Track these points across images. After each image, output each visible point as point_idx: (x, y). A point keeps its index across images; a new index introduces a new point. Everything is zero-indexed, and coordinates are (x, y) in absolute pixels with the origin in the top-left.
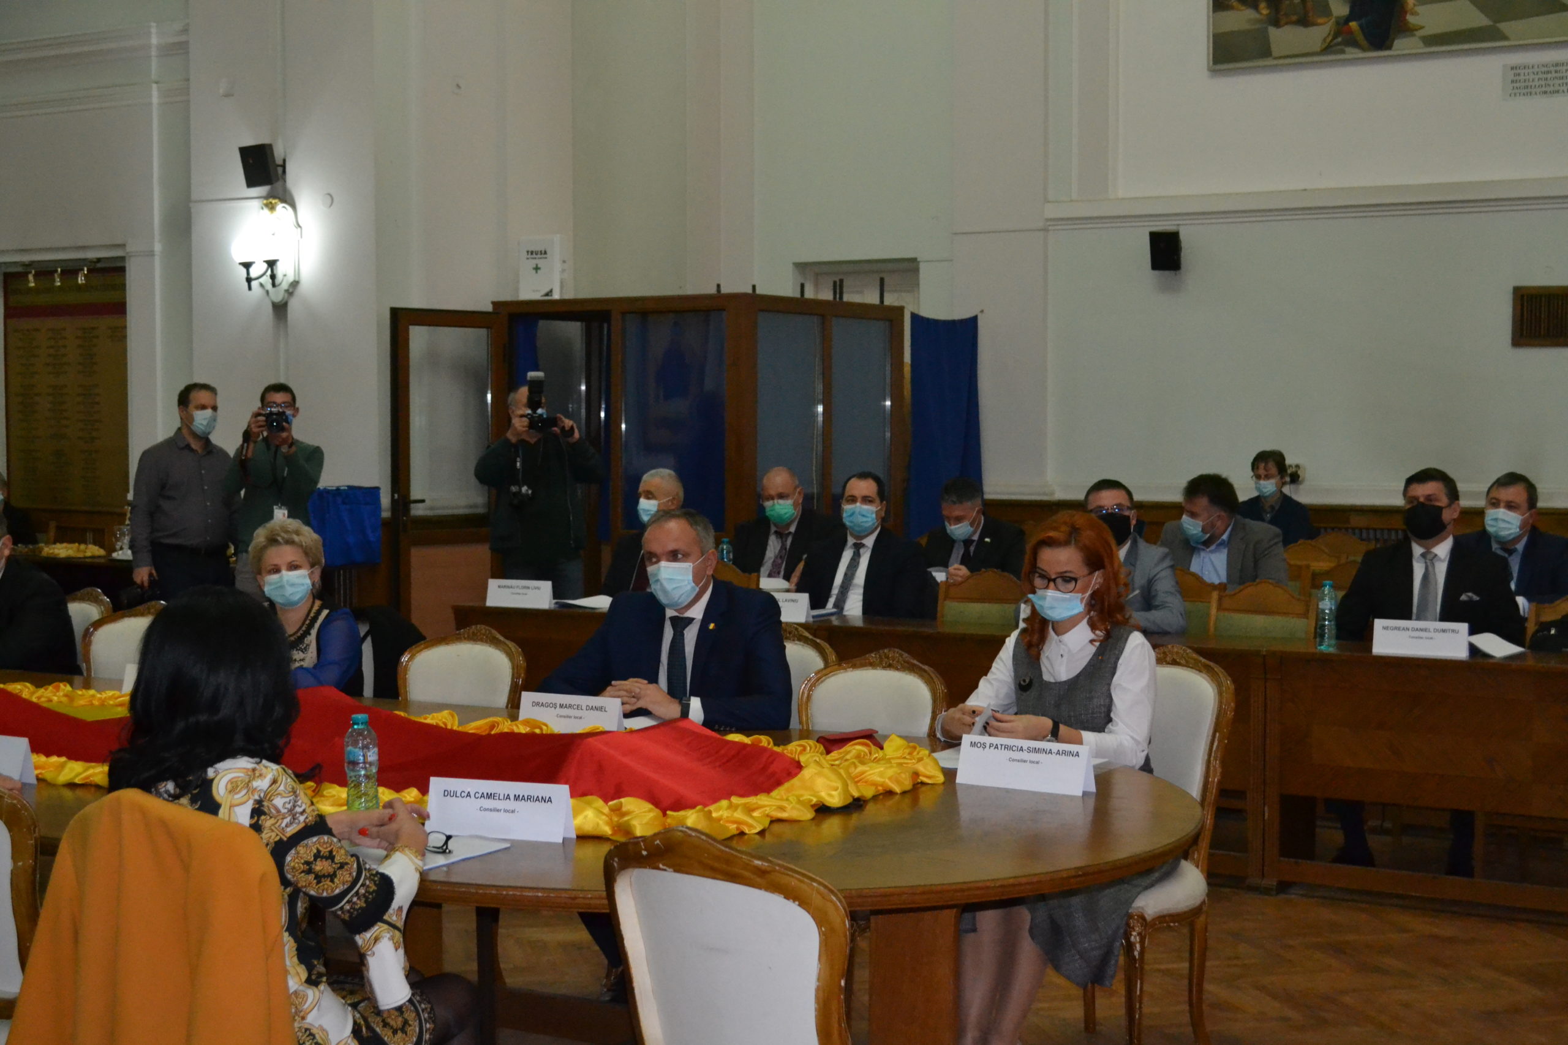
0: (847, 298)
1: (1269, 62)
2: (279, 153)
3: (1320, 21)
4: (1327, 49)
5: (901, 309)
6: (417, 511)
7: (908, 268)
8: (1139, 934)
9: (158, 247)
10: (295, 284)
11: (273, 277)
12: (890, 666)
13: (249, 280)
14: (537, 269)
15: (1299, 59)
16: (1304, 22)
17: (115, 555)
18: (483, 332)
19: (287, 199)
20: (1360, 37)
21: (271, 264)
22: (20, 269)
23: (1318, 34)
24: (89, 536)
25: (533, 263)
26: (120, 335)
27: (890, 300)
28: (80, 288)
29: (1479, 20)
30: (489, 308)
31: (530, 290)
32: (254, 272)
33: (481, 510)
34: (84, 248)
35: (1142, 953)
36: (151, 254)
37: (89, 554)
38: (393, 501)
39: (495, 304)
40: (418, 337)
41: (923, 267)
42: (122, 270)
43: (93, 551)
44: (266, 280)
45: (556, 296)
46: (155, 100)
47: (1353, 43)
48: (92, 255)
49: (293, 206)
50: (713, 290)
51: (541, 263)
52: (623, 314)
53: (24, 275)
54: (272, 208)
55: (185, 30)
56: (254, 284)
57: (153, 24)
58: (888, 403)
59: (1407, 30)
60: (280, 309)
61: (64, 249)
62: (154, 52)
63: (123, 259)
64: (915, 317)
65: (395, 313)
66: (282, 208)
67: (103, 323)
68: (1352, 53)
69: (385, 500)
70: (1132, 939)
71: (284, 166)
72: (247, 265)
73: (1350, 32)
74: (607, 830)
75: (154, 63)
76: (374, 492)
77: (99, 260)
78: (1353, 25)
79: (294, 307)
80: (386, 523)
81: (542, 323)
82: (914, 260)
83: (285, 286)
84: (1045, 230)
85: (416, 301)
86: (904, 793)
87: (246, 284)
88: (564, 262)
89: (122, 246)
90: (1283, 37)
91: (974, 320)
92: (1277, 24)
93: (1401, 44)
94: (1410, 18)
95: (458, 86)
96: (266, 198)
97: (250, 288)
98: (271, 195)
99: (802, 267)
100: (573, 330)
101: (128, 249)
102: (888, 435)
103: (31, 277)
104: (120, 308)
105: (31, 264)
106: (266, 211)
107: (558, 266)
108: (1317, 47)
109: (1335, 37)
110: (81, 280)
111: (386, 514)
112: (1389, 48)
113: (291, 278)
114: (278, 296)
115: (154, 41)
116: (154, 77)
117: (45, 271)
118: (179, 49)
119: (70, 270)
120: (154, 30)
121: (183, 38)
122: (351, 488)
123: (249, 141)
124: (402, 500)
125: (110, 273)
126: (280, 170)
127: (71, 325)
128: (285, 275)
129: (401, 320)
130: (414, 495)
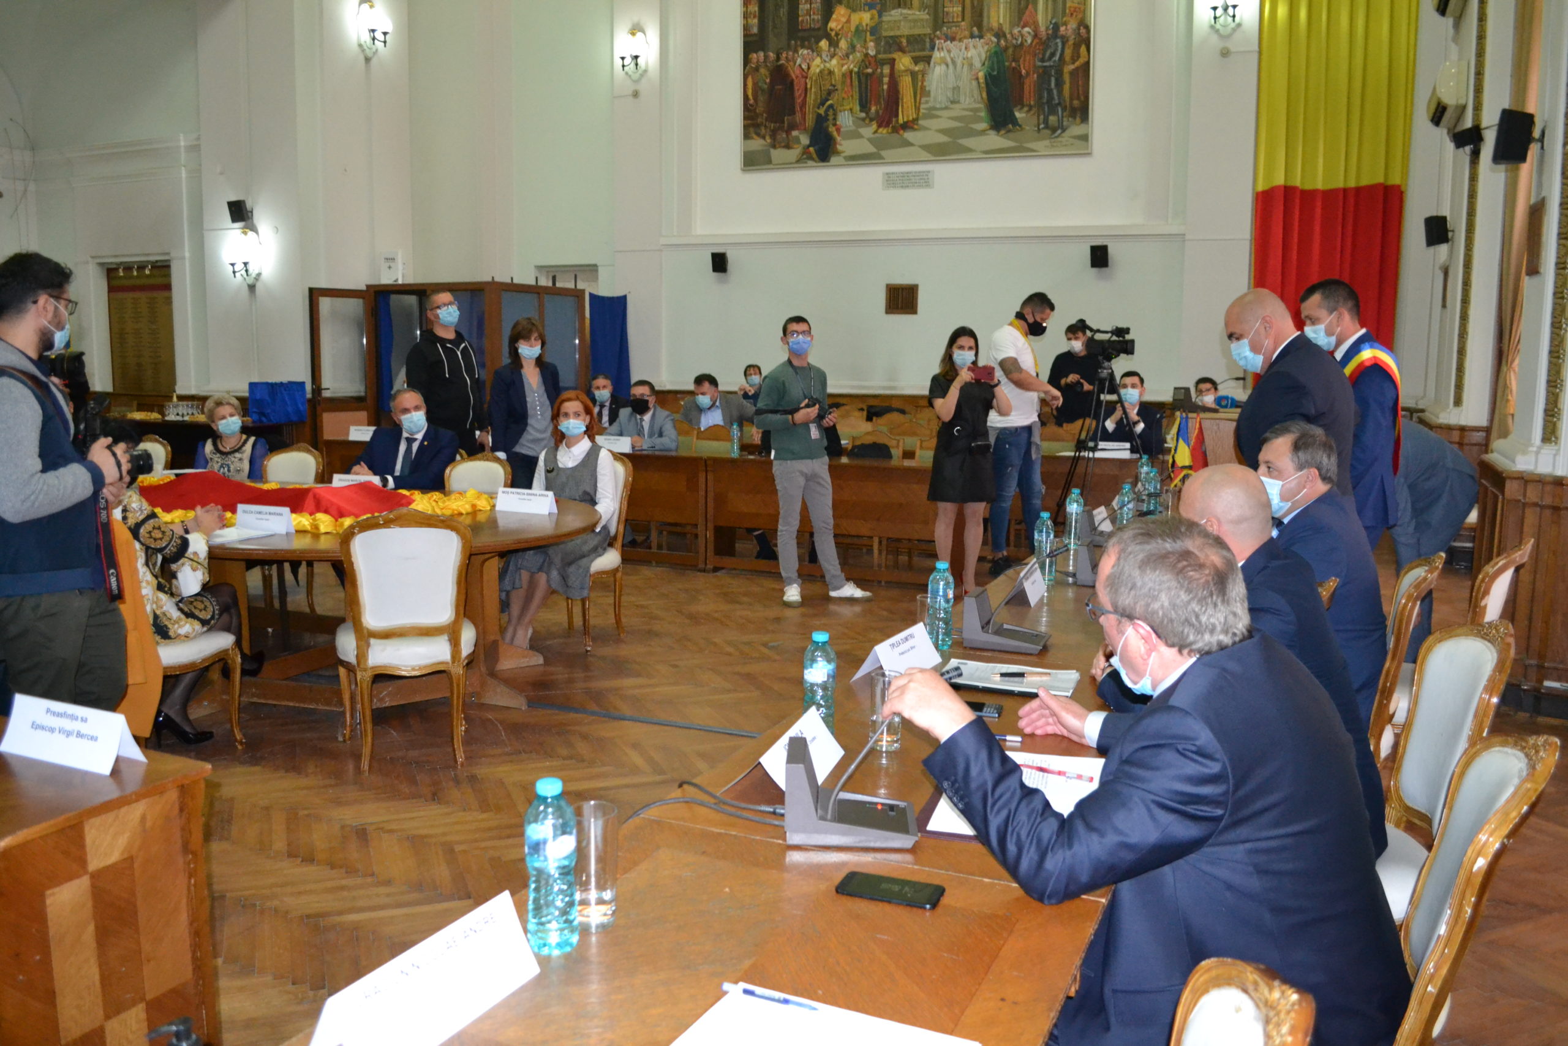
0: (559, 285)
1: (771, 166)
2: (249, 206)
3: (795, 146)
4: (798, 161)
5: (583, 291)
6: (326, 394)
7: (591, 270)
9: (187, 255)
10: (259, 275)
11: (247, 271)
12: (487, 460)
13: (234, 272)
14: (390, 267)
15: (785, 166)
16: (788, 147)
17: (167, 418)
18: (361, 301)
19: (254, 229)
20: (815, 156)
21: (246, 264)
22: (115, 266)
23: (794, 153)
24: (156, 409)
25: (387, 264)
26: (169, 301)
27: (580, 286)
28: (147, 276)
29: (871, 149)
30: (364, 288)
31: (386, 279)
32: (237, 268)
33: (363, 394)
34: (148, 255)
36: (183, 258)
37: (152, 417)
38: (313, 389)
39: (368, 286)
40: (325, 303)
41: (600, 269)
42: (168, 267)
43: (154, 416)
44: (243, 272)
45: (400, 282)
46: (184, 175)
47: (811, 158)
48: (153, 259)
49: (257, 232)
50: (490, 280)
51: (392, 264)
53: (117, 269)
54: (245, 233)
55: (198, 139)
56: (237, 274)
57: (182, 135)
58: (577, 341)
59: (838, 153)
60: (252, 288)
61: (138, 255)
62: (182, 150)
63: (169, 261)
64: (592, 296)
65: (312, 291)
66: (250, 233)
67: (160, 295)
68: (810, 163)
69: (308, 387)
71: (252, 212)
72: (233, 265)
73: (810, 153)
74: (309, 528)
75: (182, 156)
76: (303, 384)
77: (157, 261)
78: (811, 149)
79: (259, 286)
80: (309, 401)
81: (394, 298)
82: (595, 266)
83: (254, 275)
84: (661, 251)
85: (324, 284)
86: (468, 514)
87: (233, 275)
88: (405, 264)
89: (168, 254)
90: (777, 154)
91: (624, 298)
92: (774, 147)
93: (834, 160)
94: (839, 147)
96: (242, 228)
97: (235, 277)
98: (245, 227)
99: (540, 268)
100: (413, 300)
101: (173, 255)
102: (577, 356)
103: (121, 270)
104: (168, 287)
105: (121, 263)
106: (242, 235)
107: (400, 266)
108: (794, 160)
109: (803, 153)
110: (147, 272)
111: (309, 396)
112: (828, 161)
113: (257, 272)
114: (250, 281)
115: (182, 144)
116: (183, 161)
117: (128, 268)
118: (194, 148)
119: (141, 267)
120: (182, 138)
121: (197, 143)
122: (290, 383)
123: (233, 198)
124: (317, 389)
125: (163, 268)
126: (250, 214)
127: (143, 296)
128: (253, 270)
129: (314, 295)
130: (323, 386)
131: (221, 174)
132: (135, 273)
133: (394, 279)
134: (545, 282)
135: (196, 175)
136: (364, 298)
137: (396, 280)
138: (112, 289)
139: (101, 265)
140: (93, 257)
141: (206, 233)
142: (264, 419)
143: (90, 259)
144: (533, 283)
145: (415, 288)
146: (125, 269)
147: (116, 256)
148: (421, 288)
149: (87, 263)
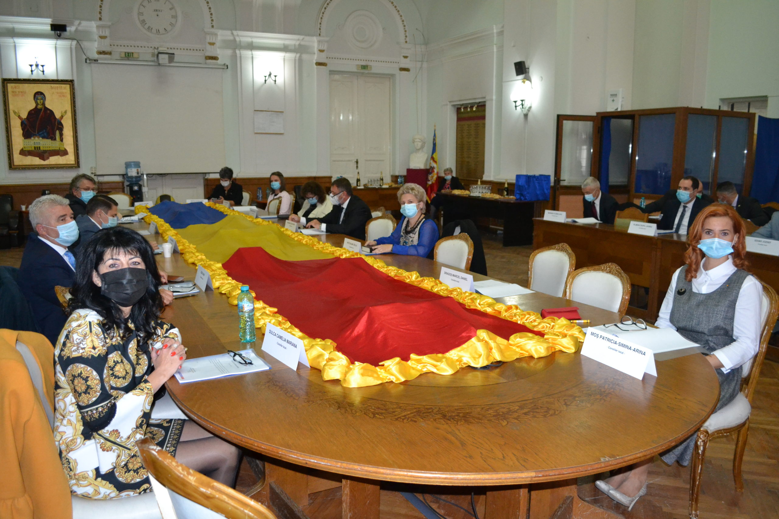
0: (735, 110)
2: (527, 64)
5: (754, 114)
6: (563, 183)
7: (763, 100)
8: (703, 441)
9: (494, 97)
10: (530, 108)
11: (523, 105)
13: (516, 107)
14: (613, 101)
18: (592, 123)
19: (528, 78)
21: (522, 101)
22: (460, 106)
25: (612, 99)
26: (484, 124)
27: (752, 111)
28: (474, 111)
30: (595, 114)
31: (611, 108)
32: (518, 104)
34: (475, 99)
35: (704, 451)
36: (492, 100)
38: (555, 180)
39: (598, 113)
40: (567, 125)
41: (770, 99)
42: (485, 105)
44: (521, 106)
45: (619, 110)
46: (495, 50)
48: (477, 101)
49: (530, 81)
51: (615, 99)
52: (640, 115)
53: (460, 108)
54: (524, 82)
55: (503, 27)
56: (517, 108)
57: (494, 26)
58: (746, 152)
60: (526, 116)
61: (470, 99)
62: (495, 35)
63: (485, 102)
64: (760, 118)
65: (559, 116)
66: (527, 82)
69: (552, 179)
70: (699, 443)
71: (528, 68)
72: (515, 102)
75: (495, 38)
76: (548, 177)
77: (480, 102)
79: (530, 115)
80: (552, 188)
81: (613, 121)
82: (766, 97)
83: (527, 108)
85: (569, 112)
87: (515, 108)
88: (623, 98)
89: (485, 98)
95: (588, 38)
96: (523, 79)
97: (516, 109)
98: (525, 78)
99: (723, 100)
100: (627, 122)
101: (487, 98)
104: (483, 118)
105: (462, 104)
106: (523, 83)
107: (620, 100)
110: (474, 109)
111: (552, 184)
113: (529, 106)
114: (525, 111)
115: (495, 31)
116: (495, 43)
117: (466, 107)
118: (501, 33)
119: (472, 106)
120: (494, 28)
121: (502, 29)
122: (541, 175)
124: (558, 180)
125: (482, 106)
126: (527, 70)
127: (472, 123)
128: (527, 105)
129: (560, 119)
130: (562, 178)
131: (514, 46)
132: (469, 109)
133: (616, 108)
134: (725, 108)
135: (501, 48)
136: (593, 121)
137: (617, 109)
138: (459, 119)
139: (454, 106)
140: (450, 102)
141: (504, 84)
142: (522, 197)
143: (448, 103)
144: (717, 108)
145: (628, 113)
146: (464, 108)
147: (460, 101)
148: (631, 113)
149: (447, 105)
